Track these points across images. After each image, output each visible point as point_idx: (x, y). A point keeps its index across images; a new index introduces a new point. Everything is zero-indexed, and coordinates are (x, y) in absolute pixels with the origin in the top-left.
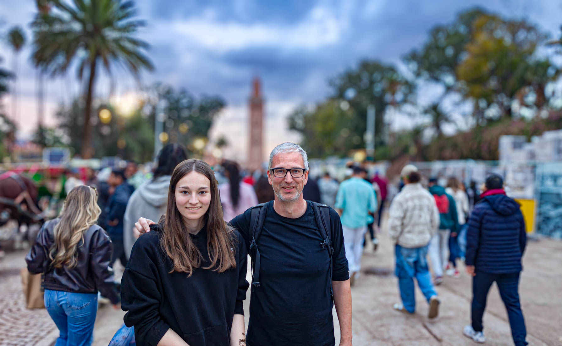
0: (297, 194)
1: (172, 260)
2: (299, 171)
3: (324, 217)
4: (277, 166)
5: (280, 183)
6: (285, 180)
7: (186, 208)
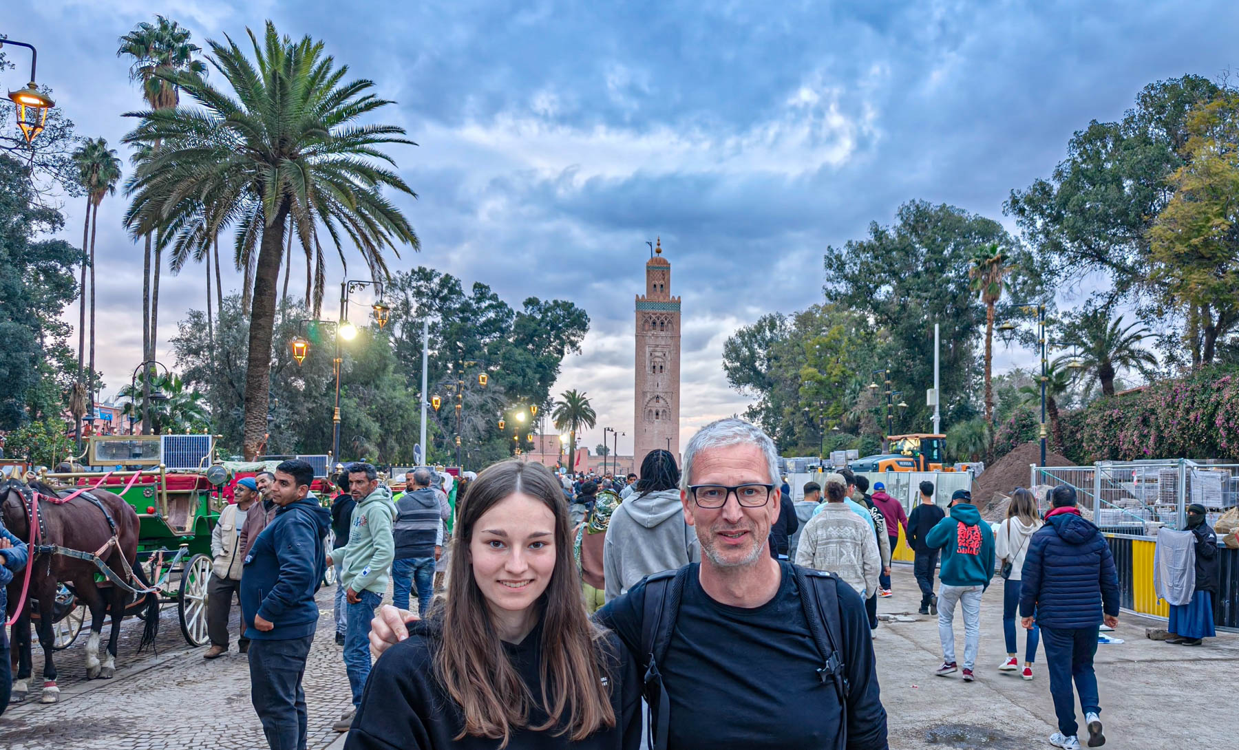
0: (755, 549)
1: (461, 708)
2: (757, 491)
3: (824, 603)
4: (703, 481)
5: (714, 521)
6: (725, 515)
7: (498, 581)
